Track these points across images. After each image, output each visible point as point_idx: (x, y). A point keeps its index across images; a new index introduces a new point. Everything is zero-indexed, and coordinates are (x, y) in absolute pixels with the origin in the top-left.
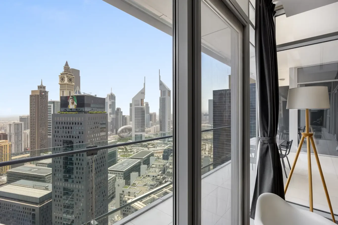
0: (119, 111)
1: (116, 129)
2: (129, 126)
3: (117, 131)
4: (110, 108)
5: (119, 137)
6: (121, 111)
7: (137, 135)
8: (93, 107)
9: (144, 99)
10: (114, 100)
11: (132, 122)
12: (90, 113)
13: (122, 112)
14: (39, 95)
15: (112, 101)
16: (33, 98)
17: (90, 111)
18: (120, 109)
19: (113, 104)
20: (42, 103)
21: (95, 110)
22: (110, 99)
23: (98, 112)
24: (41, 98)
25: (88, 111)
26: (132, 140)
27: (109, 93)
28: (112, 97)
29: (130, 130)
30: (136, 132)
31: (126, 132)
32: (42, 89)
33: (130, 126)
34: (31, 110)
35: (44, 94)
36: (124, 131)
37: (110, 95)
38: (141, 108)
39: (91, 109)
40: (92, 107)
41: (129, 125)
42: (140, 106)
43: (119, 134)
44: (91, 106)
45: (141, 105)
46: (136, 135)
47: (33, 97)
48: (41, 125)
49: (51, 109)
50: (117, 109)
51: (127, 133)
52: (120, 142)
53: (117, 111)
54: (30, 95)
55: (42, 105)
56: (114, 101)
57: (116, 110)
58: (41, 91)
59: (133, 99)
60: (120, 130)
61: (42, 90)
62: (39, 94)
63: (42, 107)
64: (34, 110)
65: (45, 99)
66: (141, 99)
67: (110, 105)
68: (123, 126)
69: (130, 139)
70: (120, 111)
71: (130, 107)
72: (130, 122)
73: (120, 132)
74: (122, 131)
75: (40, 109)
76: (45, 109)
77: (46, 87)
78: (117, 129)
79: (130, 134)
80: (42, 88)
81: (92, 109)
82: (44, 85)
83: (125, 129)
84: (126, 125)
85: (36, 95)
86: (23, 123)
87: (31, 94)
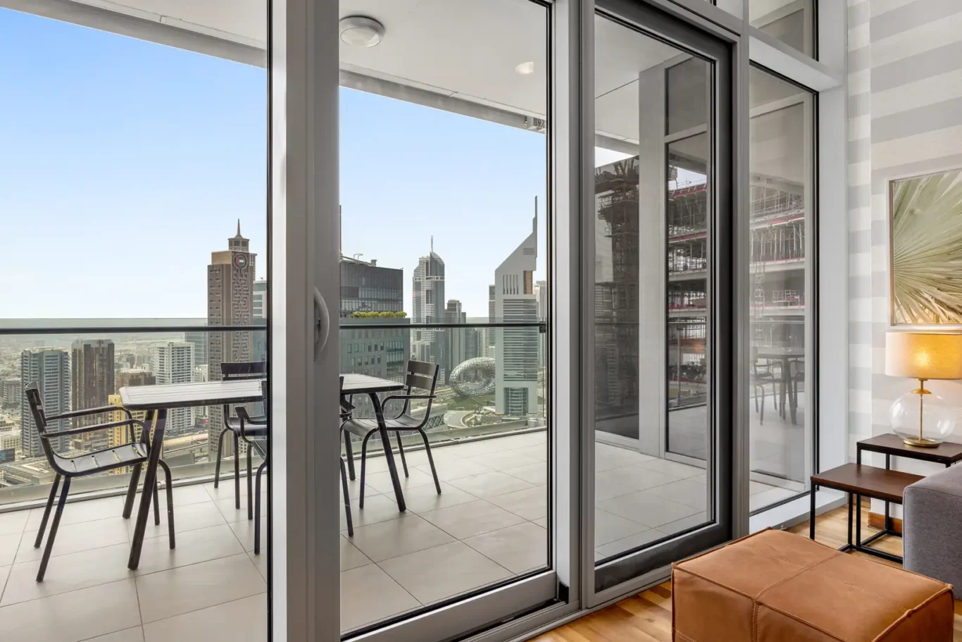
0: (455, 310)
1: (447, 367)
2: (486, 359)
3: (448, 373)
4: (427, 303)
5: (454, 394)
6: (463, 311)
7: (512, 390)
8: (365, 299)
9: (535, 270)
10: (439, 277)
11: (494, 347)
12: (357, 316)
13: (464, 314)
14: (229, 265)
15: (434, 278)
16: (216, 274)
17: (358, 310)
18: (460, 304)
19: (437, 291)
20: (239, 287)
21: (371, 307)
22: (427, 275)
23: (380, 315)
24: (236, 275)
25: (350, 309)
26: (493, 404)
27: (427, 254)
28: (433, 267)
29: (488, 372)
30: (507, 378)
31: (476, 378)
32: (241, 246)
33: (491, 359)
34: (210, 308)
35: (241, 261)
36: (472, 374)
37: (429, 259)
38: (525, 301)
39: (360, 305)
40: (362, 299)
41: (487, 356)
42: (522, 296)
43: (455, 383)
44: (360, 297)
45: (525, 293)
46: (506, 390)
47: (216, 270)
48: (236, 351)
49: (260, 304)
50: (449, 304)
51: (480, 380)
52: (458, 410)
53: (448, 309)
54: (209, 266)
55: (238, 296)
56: (439, 280)
57: (446, 307)
58: (235, 253)
59: (497, 271)
60: (457, 371)
61: (240, 250)
62: (229, 261)
63: (239, 301)
64: (218, 310)
65: (246, 276)
66: (525, 272)
67: (427, 291)
68: (466, 358)
69: (489, 404)
70: (459, 311)
71: (490, 299)
72: (490, 347)
73: (459, 378)
74: (465, 375)
75: (233, 304)
76: (245, 305)
77: (250, 242)
78: (450, 369)
79: (491, 385)
80: (239, 245)
81: (364, 306)
82: (244, 236)
83: (475, 368)
84: (476, 356)
85: (222, 265)
86: (192, 345)
87: (211, 264)
